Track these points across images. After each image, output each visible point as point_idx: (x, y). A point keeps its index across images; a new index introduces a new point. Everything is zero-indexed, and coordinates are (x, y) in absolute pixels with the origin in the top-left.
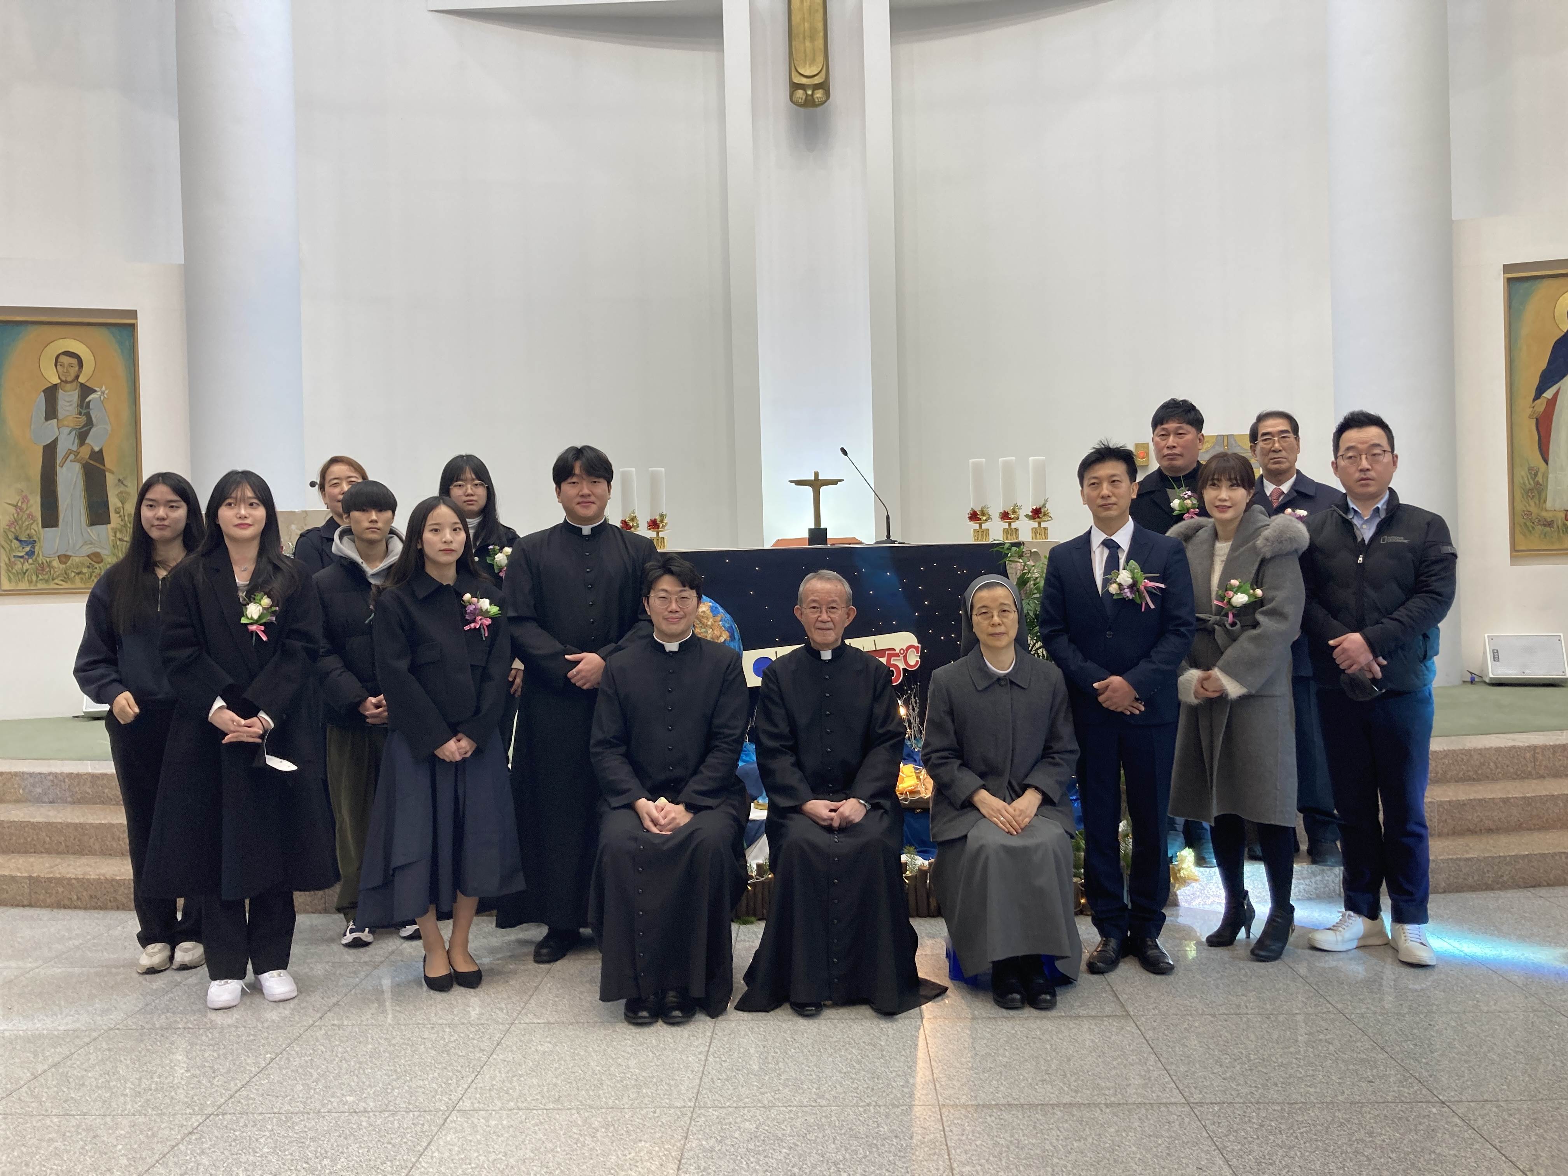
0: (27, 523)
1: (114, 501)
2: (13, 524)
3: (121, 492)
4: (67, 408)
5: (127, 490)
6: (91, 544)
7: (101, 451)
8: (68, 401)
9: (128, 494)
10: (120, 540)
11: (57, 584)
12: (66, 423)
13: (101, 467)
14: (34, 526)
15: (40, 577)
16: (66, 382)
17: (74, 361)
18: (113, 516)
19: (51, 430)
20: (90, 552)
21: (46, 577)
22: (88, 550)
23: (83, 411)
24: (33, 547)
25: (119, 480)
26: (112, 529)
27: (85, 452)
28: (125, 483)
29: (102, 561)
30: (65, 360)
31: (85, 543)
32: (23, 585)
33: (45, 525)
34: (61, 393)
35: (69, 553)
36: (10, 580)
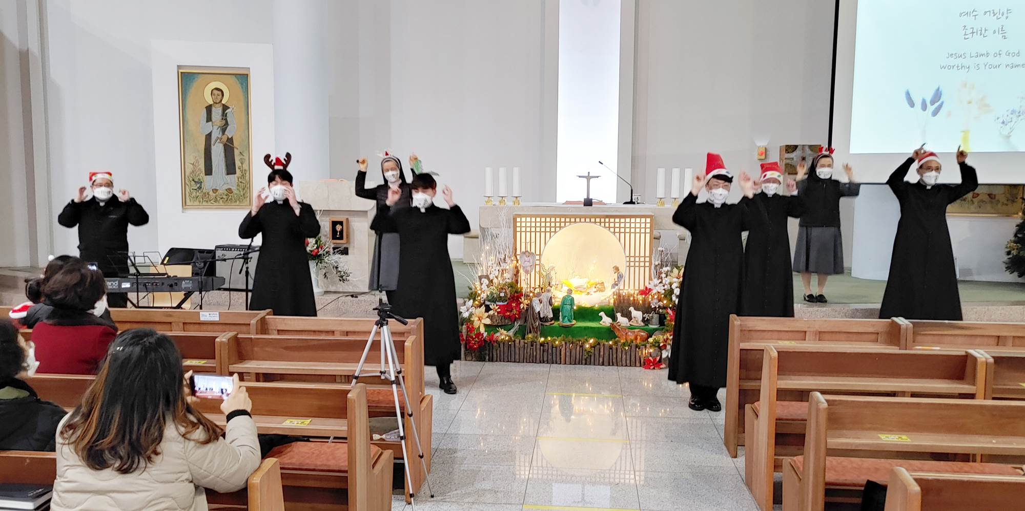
0: (198, 173)
1: (238, 163)
2: (191, 173)
3: (241, 159)
4: (216, 116)
5: (244, 157)
6: (228, 184)
7: (232, 137)
8: (217, 113)
9: (244, 159)
10: (241, 182)
11: (211, 203)
12: (215, 124)
13: (232, 145)
14: (201, 175)
15: (204, 200)
16: (216, 103)
17: (220, 93)
18: (238, 170)
19: (208, 128)
20: (226, 188)
21: (207, 200)
22: (226, 187)
23: (224, 118)
24: (201, 185)
25: (240, 153)
26: (237, 177)
27: (225, 139)
28: (244, 154)
29: (232, 192)
30: (216, 92)
31: (225, 183)
32: (197, 203)
33: (206, 175)
34: (213, 109)
35: (217, 188)
36: (190, 200)
